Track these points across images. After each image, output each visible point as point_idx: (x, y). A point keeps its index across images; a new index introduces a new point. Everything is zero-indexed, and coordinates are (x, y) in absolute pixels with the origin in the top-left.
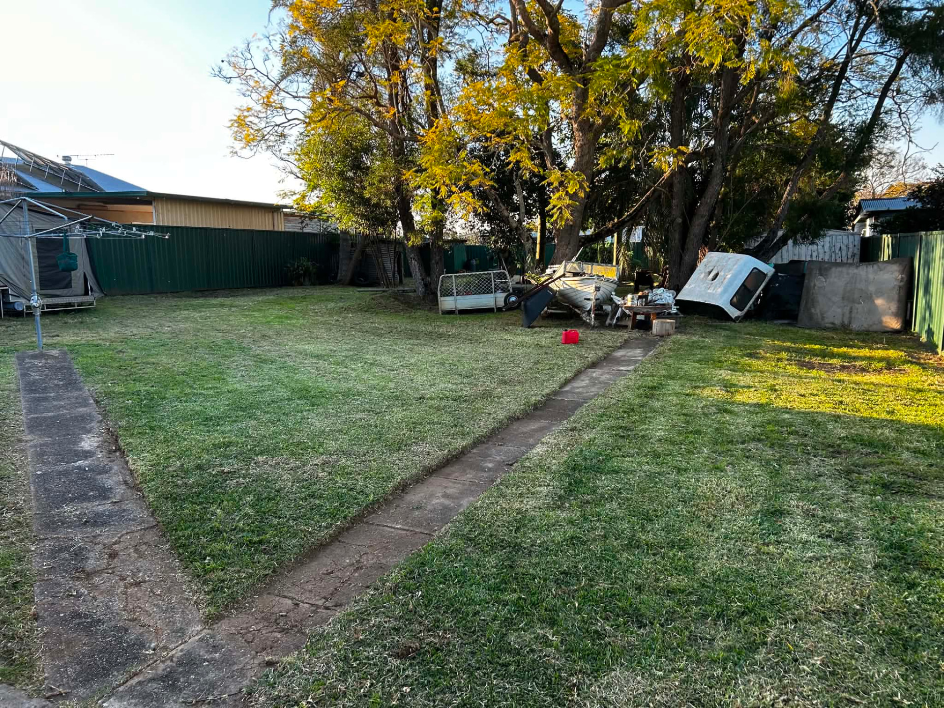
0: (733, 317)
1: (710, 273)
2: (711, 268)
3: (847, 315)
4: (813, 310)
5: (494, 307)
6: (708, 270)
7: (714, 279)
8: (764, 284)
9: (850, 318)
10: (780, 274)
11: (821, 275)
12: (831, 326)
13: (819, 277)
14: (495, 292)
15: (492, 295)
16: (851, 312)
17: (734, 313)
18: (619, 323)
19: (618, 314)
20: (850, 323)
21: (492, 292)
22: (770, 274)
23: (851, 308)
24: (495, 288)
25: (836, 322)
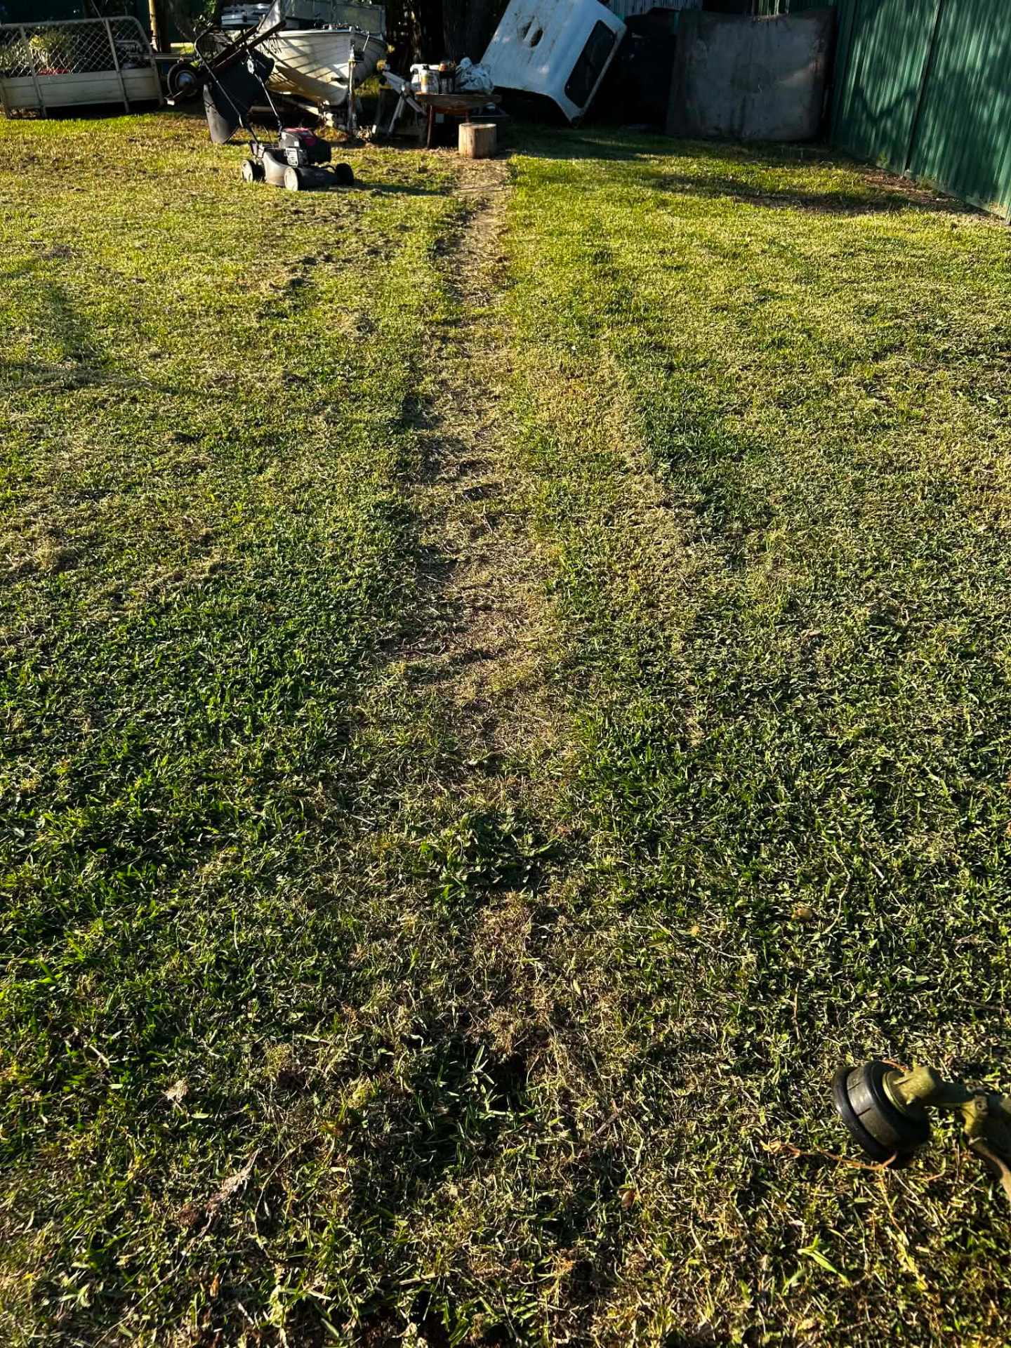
0: (570, 119)
1: (526, 30)
2: (527, 21)
3: (738, 114)
4: (688, 106)
5: (124, 100)
6: (521, 25)
7: (535, 42)
8: (612, 54)
9: (743, 118)
10: (634, 36)
11: (700, 38)
12: (715, 132)
13: (699, 42)
14: (121, 66)
15: (112, 75)
16: (743, 107)
17: (571, 110)
18: (399, 132)
19: (398, 112)
20: (741, 127)
21: (113, 68)
22: (620, 36)
23: (744, 100)
24: (119, 58)
25: (723, 126)
